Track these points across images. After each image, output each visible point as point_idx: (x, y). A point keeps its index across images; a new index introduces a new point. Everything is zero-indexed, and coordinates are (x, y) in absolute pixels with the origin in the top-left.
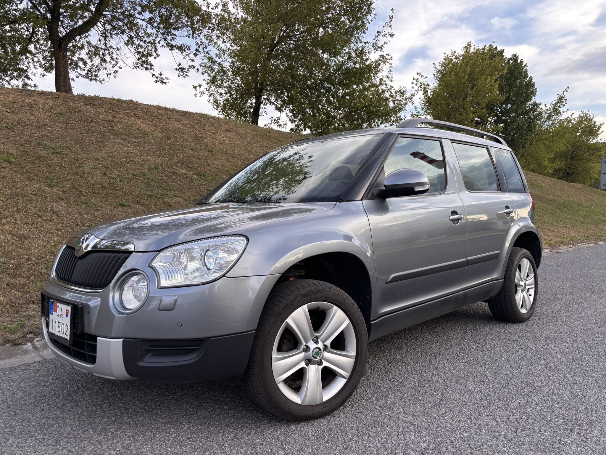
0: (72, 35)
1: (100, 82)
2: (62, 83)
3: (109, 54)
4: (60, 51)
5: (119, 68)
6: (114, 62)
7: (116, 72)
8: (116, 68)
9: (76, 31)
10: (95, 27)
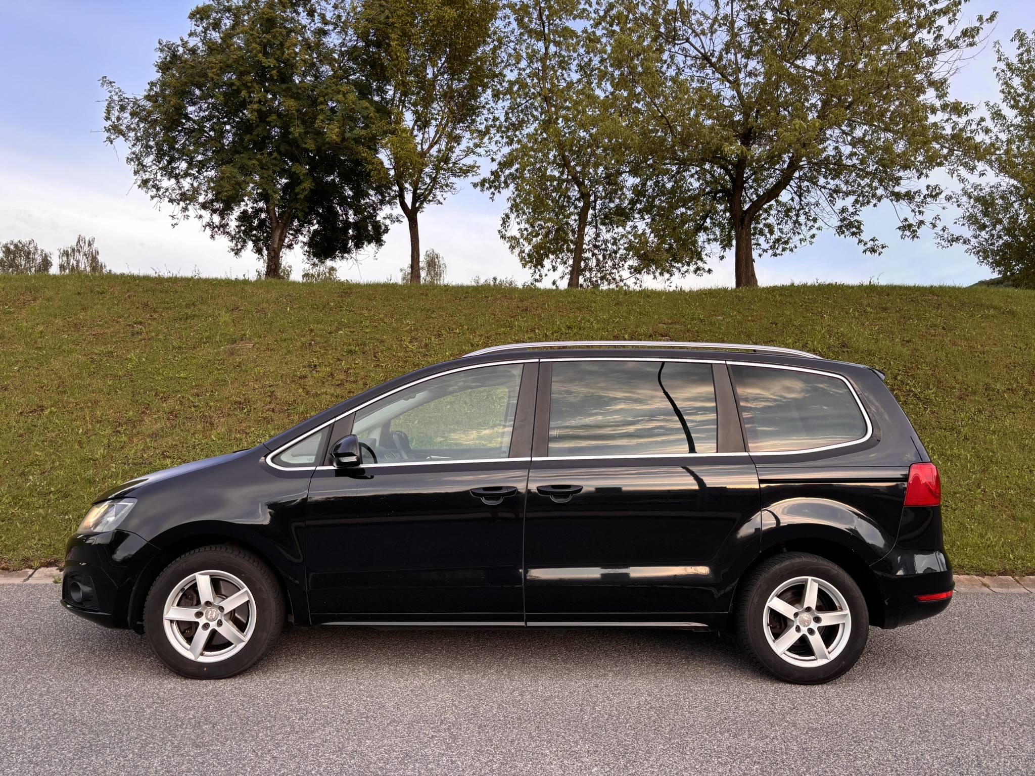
0: (757, 206)
1: (791, 250)
2: (743, 269)
3: (806, 214)
4: (742, 228)
5: (819, 229)
6: (810, 223)
7: (813, 236)
8: (814, 231)
9: (763, 199)
10: (788, 187)
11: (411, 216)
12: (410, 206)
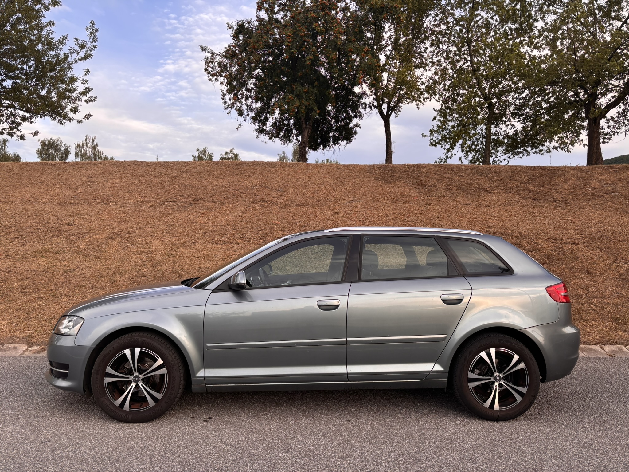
2: (595, 151)
11: (386, 119)
12: (385, 114)
